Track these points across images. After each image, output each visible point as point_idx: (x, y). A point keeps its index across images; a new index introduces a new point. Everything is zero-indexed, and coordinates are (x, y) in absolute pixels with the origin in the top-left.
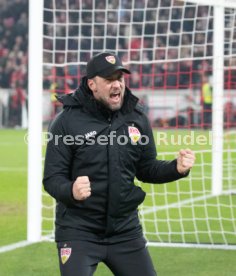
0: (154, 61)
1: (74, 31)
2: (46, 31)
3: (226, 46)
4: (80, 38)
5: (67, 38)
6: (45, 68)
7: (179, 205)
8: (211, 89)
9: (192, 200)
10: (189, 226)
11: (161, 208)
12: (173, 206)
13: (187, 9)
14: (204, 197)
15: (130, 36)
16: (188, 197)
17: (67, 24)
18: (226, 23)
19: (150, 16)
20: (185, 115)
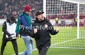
0: (66, 14)
1: (51, 8)
2: (46, 8)
3: (80, 11)
4: (53, 9)
5: (50, 10)
6: (46, 15)
7: (71, 40)
8: (77, 19)
9: (73, 40)
10: (73, 44)
11: (68, 41)
12: (70, 41)
13: (73, 4)
14: (76, 39)
15: (62, 9)
16: (73, 39)
17: (50, 7)
18: (80, 7)
19: (66, 5)
20: (72, 24)
